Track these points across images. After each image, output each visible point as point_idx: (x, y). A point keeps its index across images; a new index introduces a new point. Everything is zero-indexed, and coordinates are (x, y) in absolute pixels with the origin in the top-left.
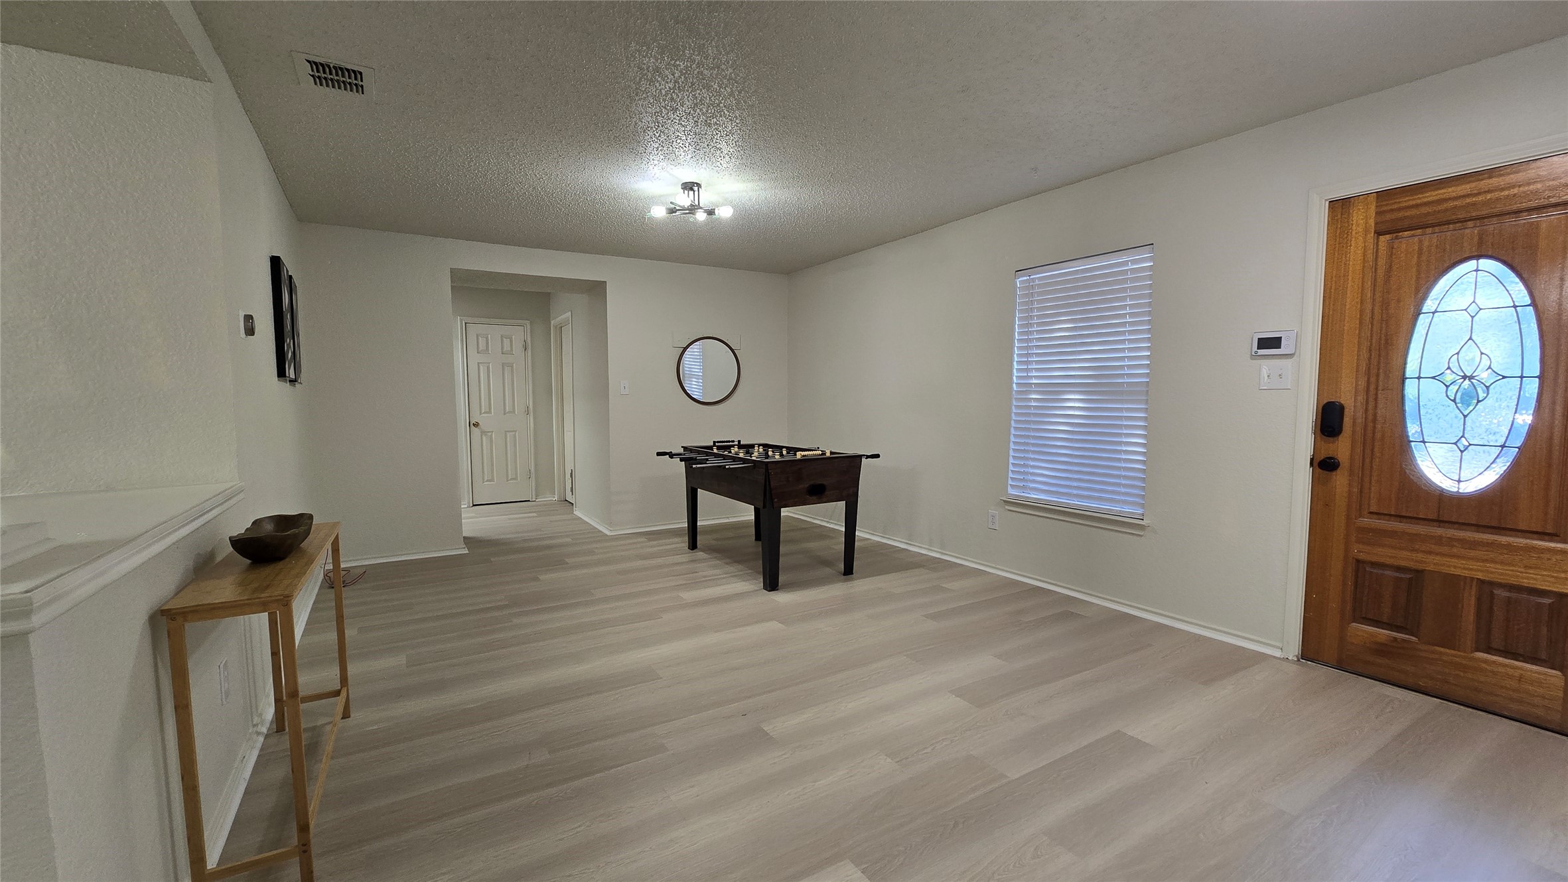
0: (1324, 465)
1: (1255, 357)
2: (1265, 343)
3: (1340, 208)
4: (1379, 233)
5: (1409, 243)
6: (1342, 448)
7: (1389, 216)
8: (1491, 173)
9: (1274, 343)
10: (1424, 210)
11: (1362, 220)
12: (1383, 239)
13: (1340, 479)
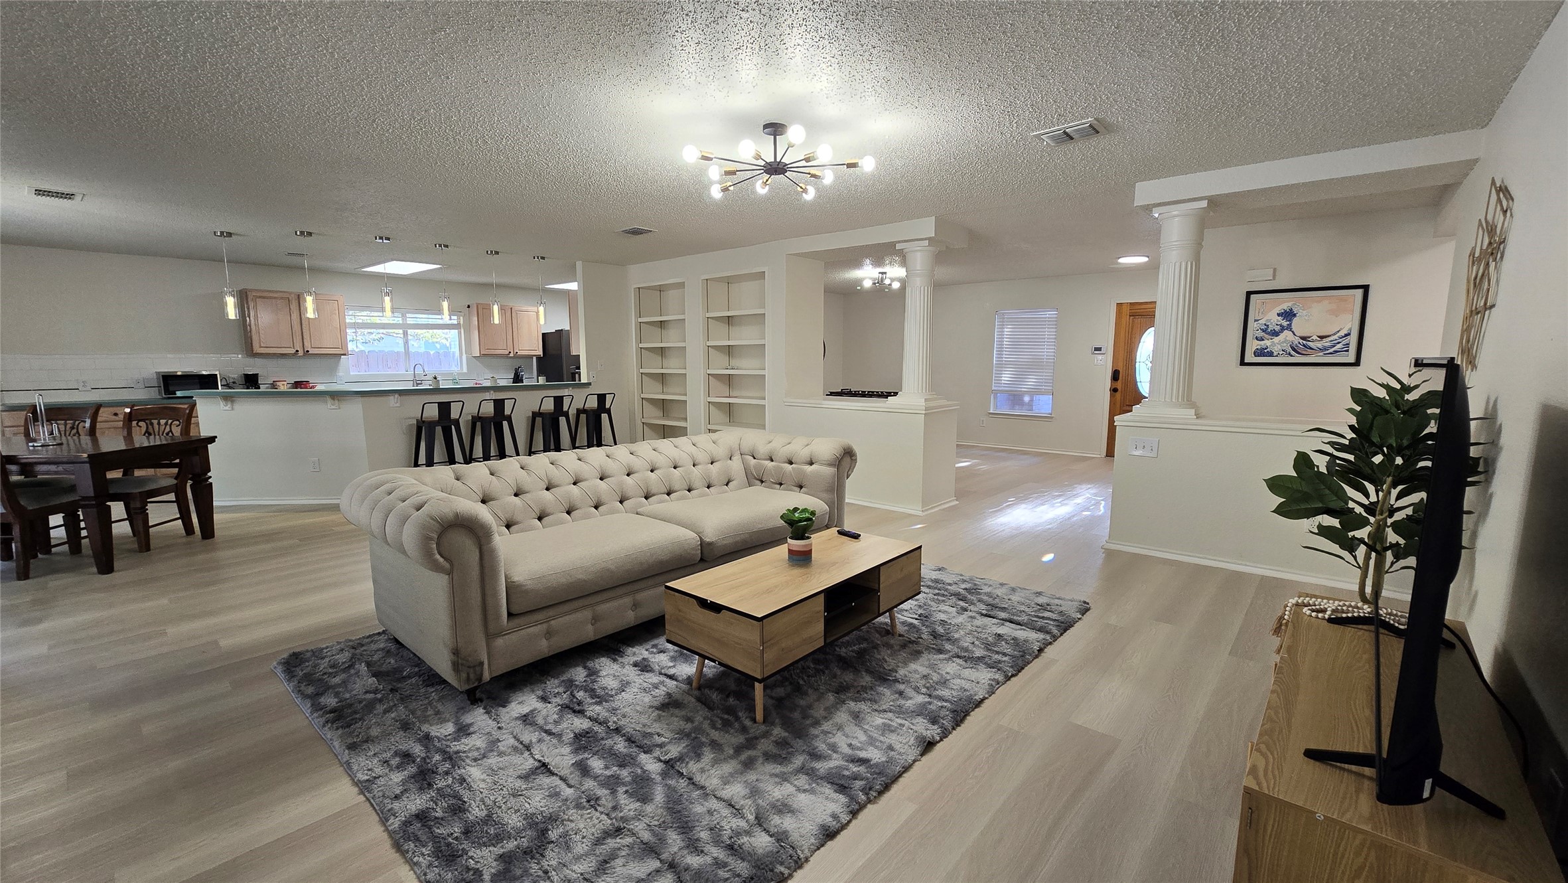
0: (1114, 390)
1: (1093, 354)
2: (1097, 349)
3: (1119, 305)
4: (1130, 316)
5: (1138, 320)
6: (1119, 385)
7: (1133, 311)
8: (1146, 303)
9: (1099, 349)
10: (1142, 310)
11: (1126, 310)
12: (1131, 317)
13: (1118, 395)
